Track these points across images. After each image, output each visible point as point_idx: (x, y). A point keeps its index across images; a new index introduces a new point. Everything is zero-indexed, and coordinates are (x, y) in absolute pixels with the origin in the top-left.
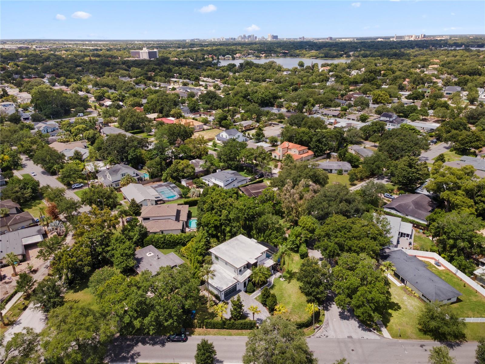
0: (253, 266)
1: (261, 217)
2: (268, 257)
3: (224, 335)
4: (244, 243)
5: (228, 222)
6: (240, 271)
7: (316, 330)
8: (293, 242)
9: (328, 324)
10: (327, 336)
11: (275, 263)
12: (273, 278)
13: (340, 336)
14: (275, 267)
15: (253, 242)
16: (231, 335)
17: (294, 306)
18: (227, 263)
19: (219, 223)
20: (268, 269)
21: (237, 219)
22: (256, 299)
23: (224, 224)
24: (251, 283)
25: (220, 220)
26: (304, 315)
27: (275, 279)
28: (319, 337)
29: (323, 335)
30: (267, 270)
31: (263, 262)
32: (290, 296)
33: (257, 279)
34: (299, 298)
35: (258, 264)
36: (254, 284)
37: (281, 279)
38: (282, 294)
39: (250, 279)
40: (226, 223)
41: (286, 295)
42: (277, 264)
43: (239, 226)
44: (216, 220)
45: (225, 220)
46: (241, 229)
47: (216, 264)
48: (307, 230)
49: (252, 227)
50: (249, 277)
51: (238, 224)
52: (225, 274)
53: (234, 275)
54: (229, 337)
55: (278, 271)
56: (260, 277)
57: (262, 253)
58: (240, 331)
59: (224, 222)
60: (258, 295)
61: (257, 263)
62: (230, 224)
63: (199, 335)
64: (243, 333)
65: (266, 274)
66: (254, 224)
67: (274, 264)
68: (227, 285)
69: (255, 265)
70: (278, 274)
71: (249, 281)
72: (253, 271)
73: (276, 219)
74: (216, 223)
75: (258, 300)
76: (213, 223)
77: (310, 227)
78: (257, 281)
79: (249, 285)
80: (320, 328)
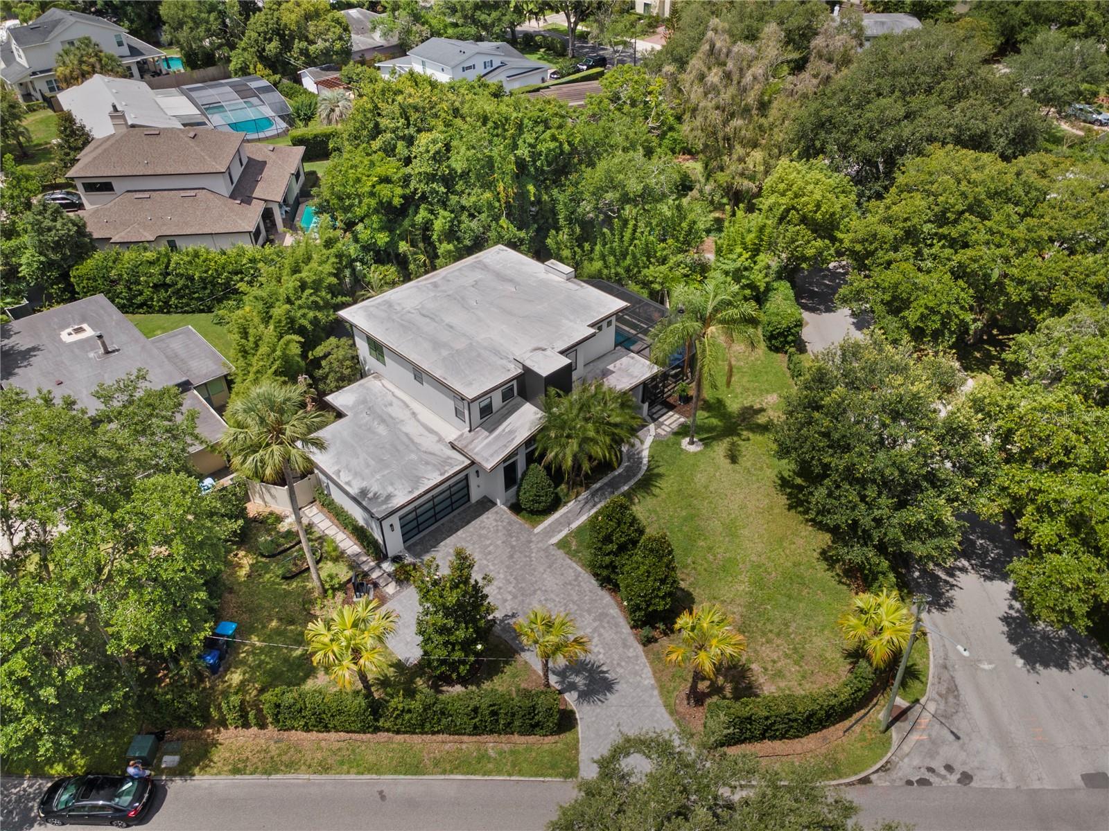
0: (552, 391)
1: (592, 165)
2: (624, 342)
3: (374, 769)
4: (511, 281)
5: (443, 189)
6: (486, 411)
7: (894, 733)
8: (737, 275)
9: (952, 690)
10: (966, 778)
11: (656, 369)
12: (649, 441)
13: (1042, 780)
14: (656, 387)
15: (555, 273)
16: (416, 768)
17: (758, 583)
18: (419, 374)
19: (399, 191)
20: (624, 400)
21: (485, 172)
22: (562, 544)
23: (424, 198)
24: (538, 470)
25: (406, 180)
26: (819, 642)
27: (658, 442)
28: (923, 782)
29: (938, 764)
30: (623, 405)
31: (600, 365)
32: (731, 530)
33: (566, 454)
34: (781, 540)
35: (575, 375)
36: (556, 474)
37: (685, 441)
38: (692, 517)
39: (533, 449)
40: (434, 191)
41: (716, 524)
42: (665, 376)
43: (490, 206)
44: (386, 180)
45: (431, 178)
46: (504, 221)
47: (378, 376)
48: (804, 220)
49: (554, 213)
50: (530, 441)
51: (488, 195)
52: (411, 428)
53: (453, 430)
54: (401, 785)
55: (671, 407)
56: (585, 440)
57: (597, 325)
58: (469, 743)
59: (422, 187)
60: (574, 525)
61: (568, 369)
62: (454, 199)
63: (236, 771)
64: (483, 757)
65: (616, 425)
66: (561, 197)
67: (653, 378)
68: (417, 480)
69: (562, 380)
70: (672, 420)
71: (530, 459)
72: (547, 408)
73: (662, 172)
74: (385, 191)
75: (572, 554)
76: (372, 194)
77: (818, 206)
78: (569, 462)
79: (531, 478)
80: (912, 716)
